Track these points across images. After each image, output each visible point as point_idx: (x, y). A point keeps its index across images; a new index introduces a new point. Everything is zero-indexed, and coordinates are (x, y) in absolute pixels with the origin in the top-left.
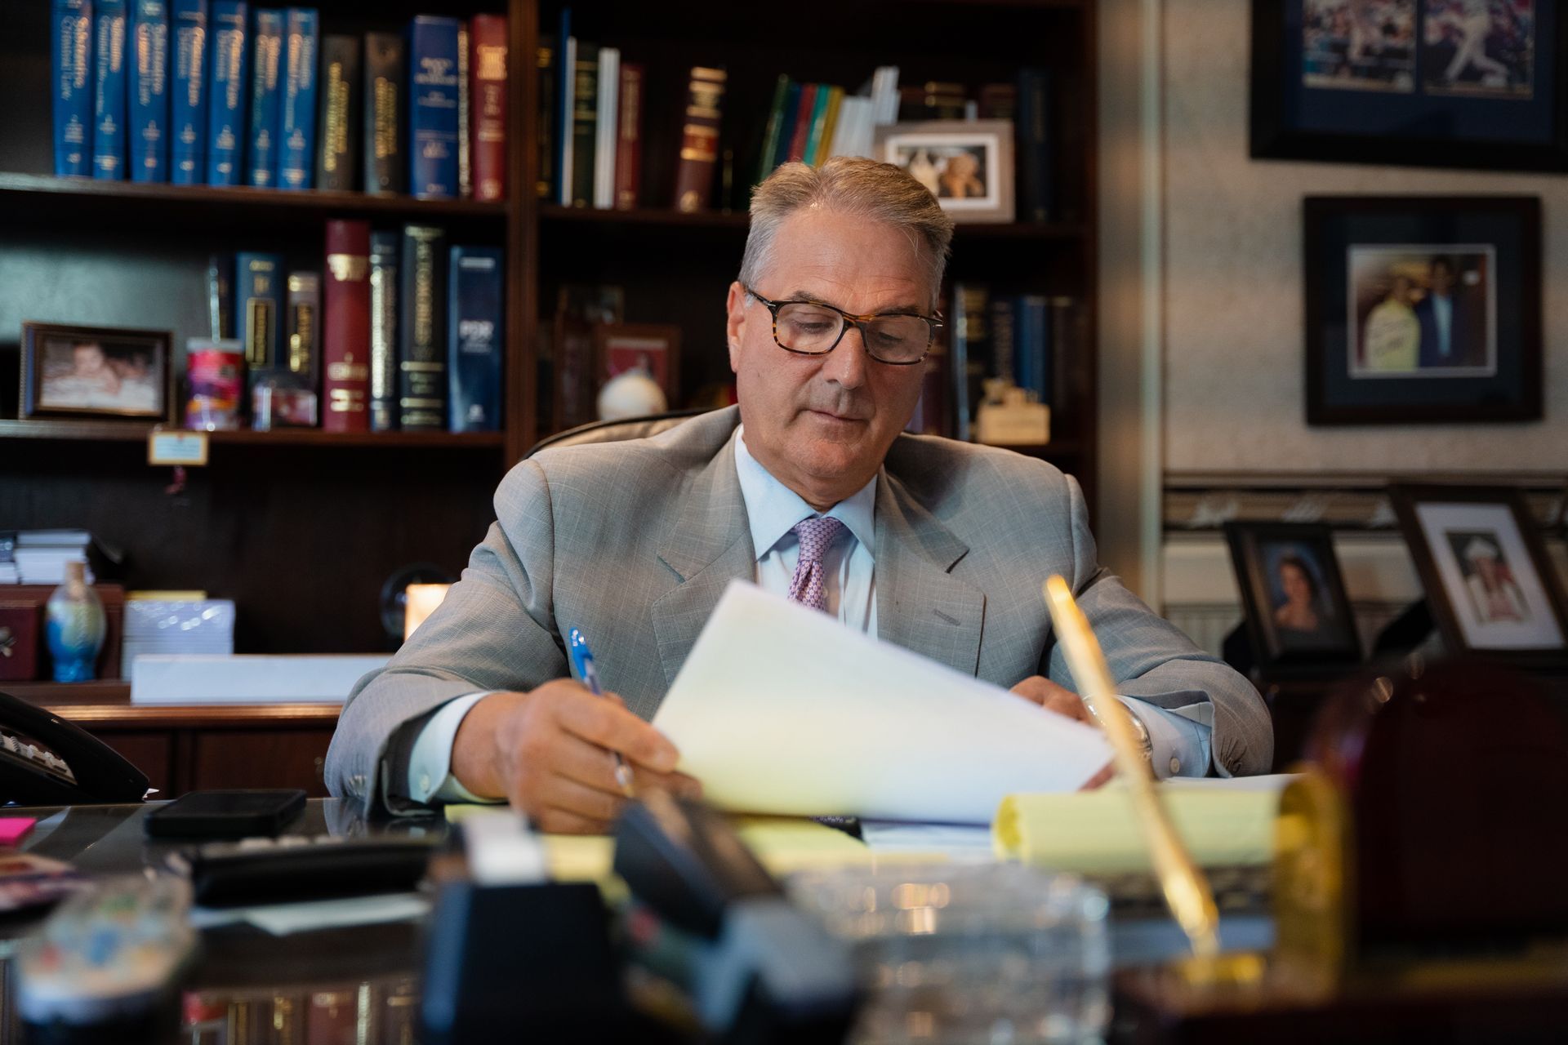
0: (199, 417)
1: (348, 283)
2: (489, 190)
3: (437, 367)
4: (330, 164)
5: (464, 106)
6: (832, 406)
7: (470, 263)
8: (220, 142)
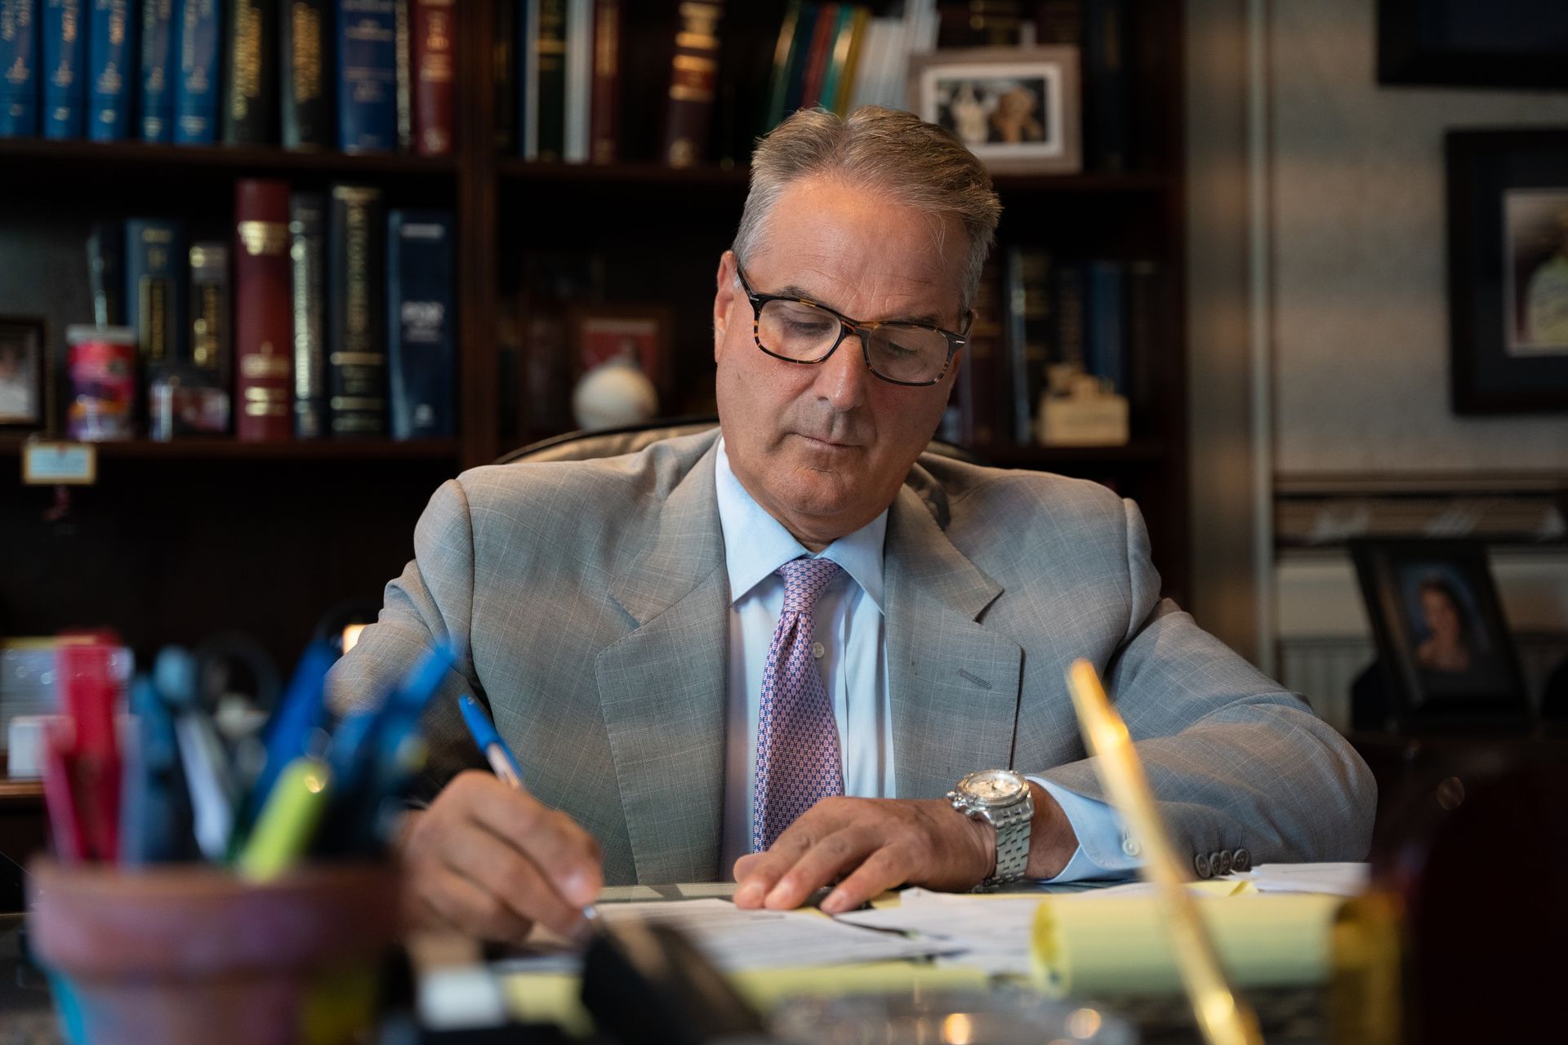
0: (83, 423)
1: (264, 258)
2: (434, 141)
3: (374, 359)
4: (238, 109)
5: (402, 37)
6: (824, 431)
7: (414, 231)
8: (103, 84)
